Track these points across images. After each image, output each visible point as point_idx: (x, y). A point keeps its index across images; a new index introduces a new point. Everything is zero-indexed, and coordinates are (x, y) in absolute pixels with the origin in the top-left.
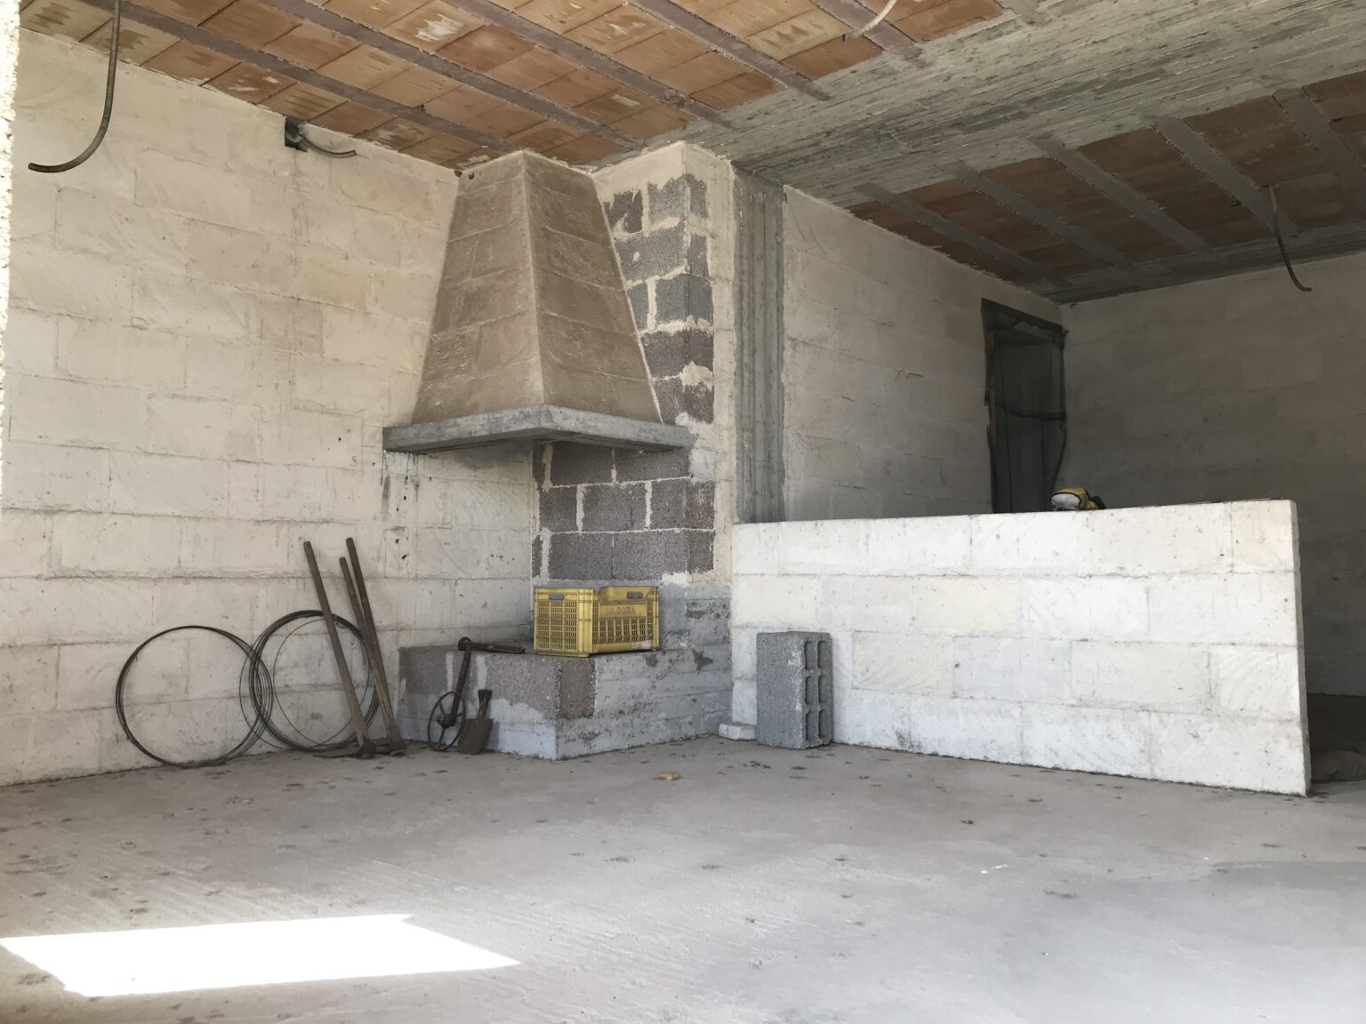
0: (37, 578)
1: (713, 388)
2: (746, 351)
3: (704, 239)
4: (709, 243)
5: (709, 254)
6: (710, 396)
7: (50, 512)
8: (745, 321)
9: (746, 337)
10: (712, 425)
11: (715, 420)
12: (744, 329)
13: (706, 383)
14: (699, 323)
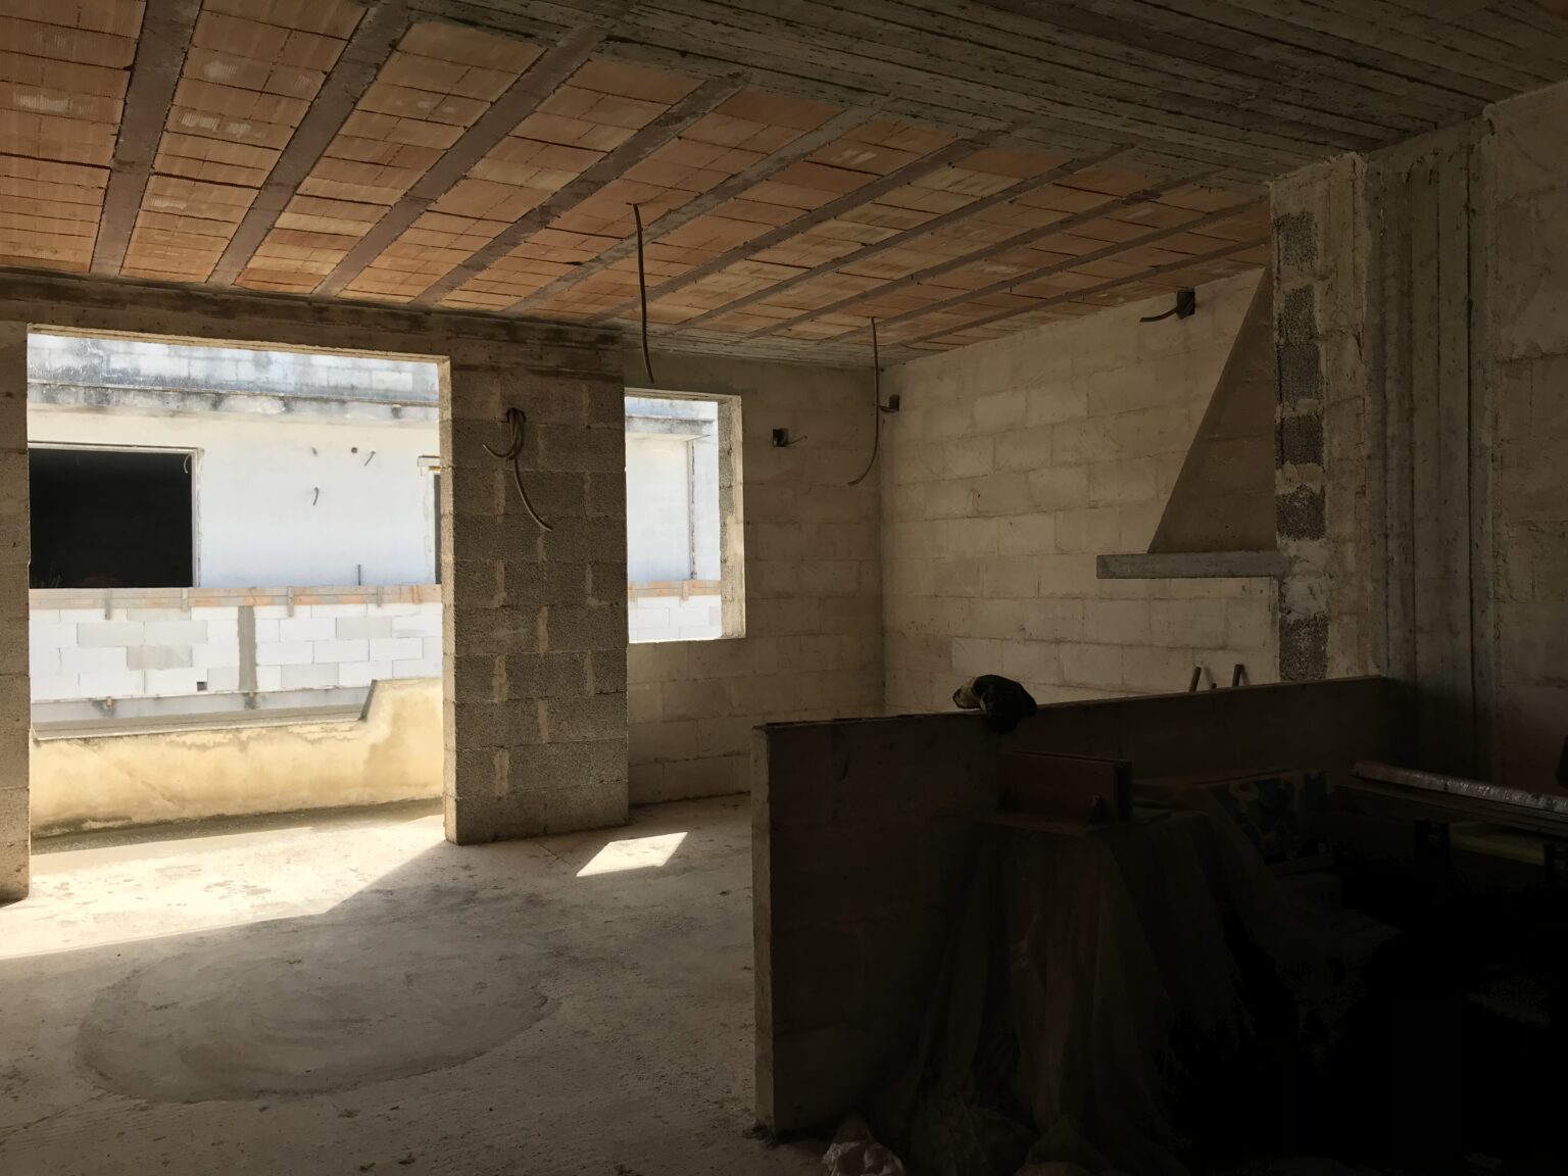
0: (1054, 685)
1: (1323, 490)
2: (1392, 418)
3: (1307, 291)
4: (1318, 290)
5: (1317, 307)
6: (1316, 502)
7: (1058, 642)
8: (1390, 372)
9: (1392, 396)
10: (1322, 541)
11: (1328, 531)
12: (1389, 385)
13: (1308, 484)
14: (1298, 408)
